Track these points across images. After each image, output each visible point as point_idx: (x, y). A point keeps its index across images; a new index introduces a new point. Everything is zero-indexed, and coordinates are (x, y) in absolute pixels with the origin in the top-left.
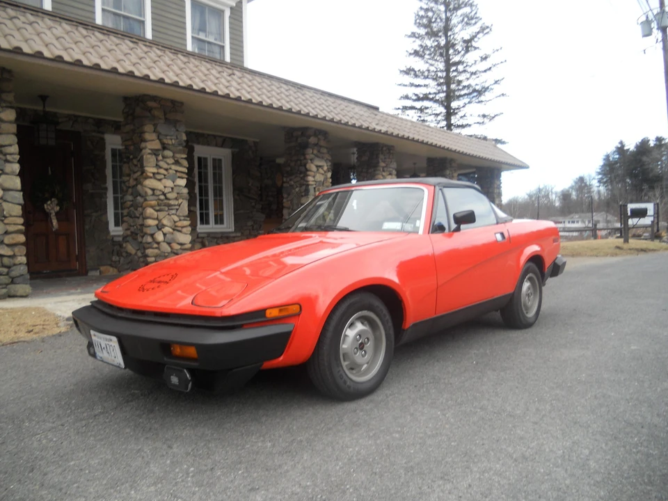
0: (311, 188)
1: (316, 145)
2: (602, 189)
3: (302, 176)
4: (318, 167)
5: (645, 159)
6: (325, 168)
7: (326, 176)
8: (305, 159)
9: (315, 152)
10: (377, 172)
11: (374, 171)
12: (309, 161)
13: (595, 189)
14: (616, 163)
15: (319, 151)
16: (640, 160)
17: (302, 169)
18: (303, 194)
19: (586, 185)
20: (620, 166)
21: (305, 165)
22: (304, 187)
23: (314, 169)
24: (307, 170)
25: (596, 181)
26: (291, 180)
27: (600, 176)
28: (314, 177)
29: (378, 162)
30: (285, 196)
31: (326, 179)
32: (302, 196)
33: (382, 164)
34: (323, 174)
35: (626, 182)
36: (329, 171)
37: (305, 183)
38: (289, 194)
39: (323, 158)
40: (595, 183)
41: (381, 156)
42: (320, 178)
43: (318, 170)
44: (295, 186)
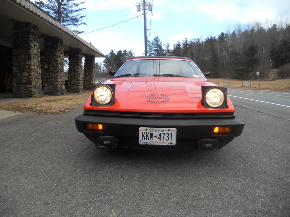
0: (32, 56)
1: (33, 33)
2: (105, 68)
3: (26, 49)
4: (35, 45)
5: (121, 58)
6: (38, 46)
7: (38, 51)
8: (29, 40)
9: (33, 37)
10: (57, 52)
11: (55, 51)
12: (31, 42)
13: (102, 68)
14: (110, 58)
15: (35, 37)
16: (119, 58)
17: (27, 46)
18: (27, 59)
19: (99, 67)
20: (112, 60)
21: (28, 44)
22: (28, 56)
23: (33, 46)
24: (29, 46)
25: (103, 65)
26: (18, 51)
27: (104, 63)
28: (33, 50)
29: (57, 47)
30: (14, 59)
31: (38, 52)
32: (27, 60)
33: (59, 48)
34: (37, 50)
35: (114, 66)
36: (39, 48)
37: (28, 53)
38: (17, 59)
39: (36, 41)
40: (102, 66)
41: (59, 44)
42: (35, 51)
43: (34, 47)
44: (22, 55)
